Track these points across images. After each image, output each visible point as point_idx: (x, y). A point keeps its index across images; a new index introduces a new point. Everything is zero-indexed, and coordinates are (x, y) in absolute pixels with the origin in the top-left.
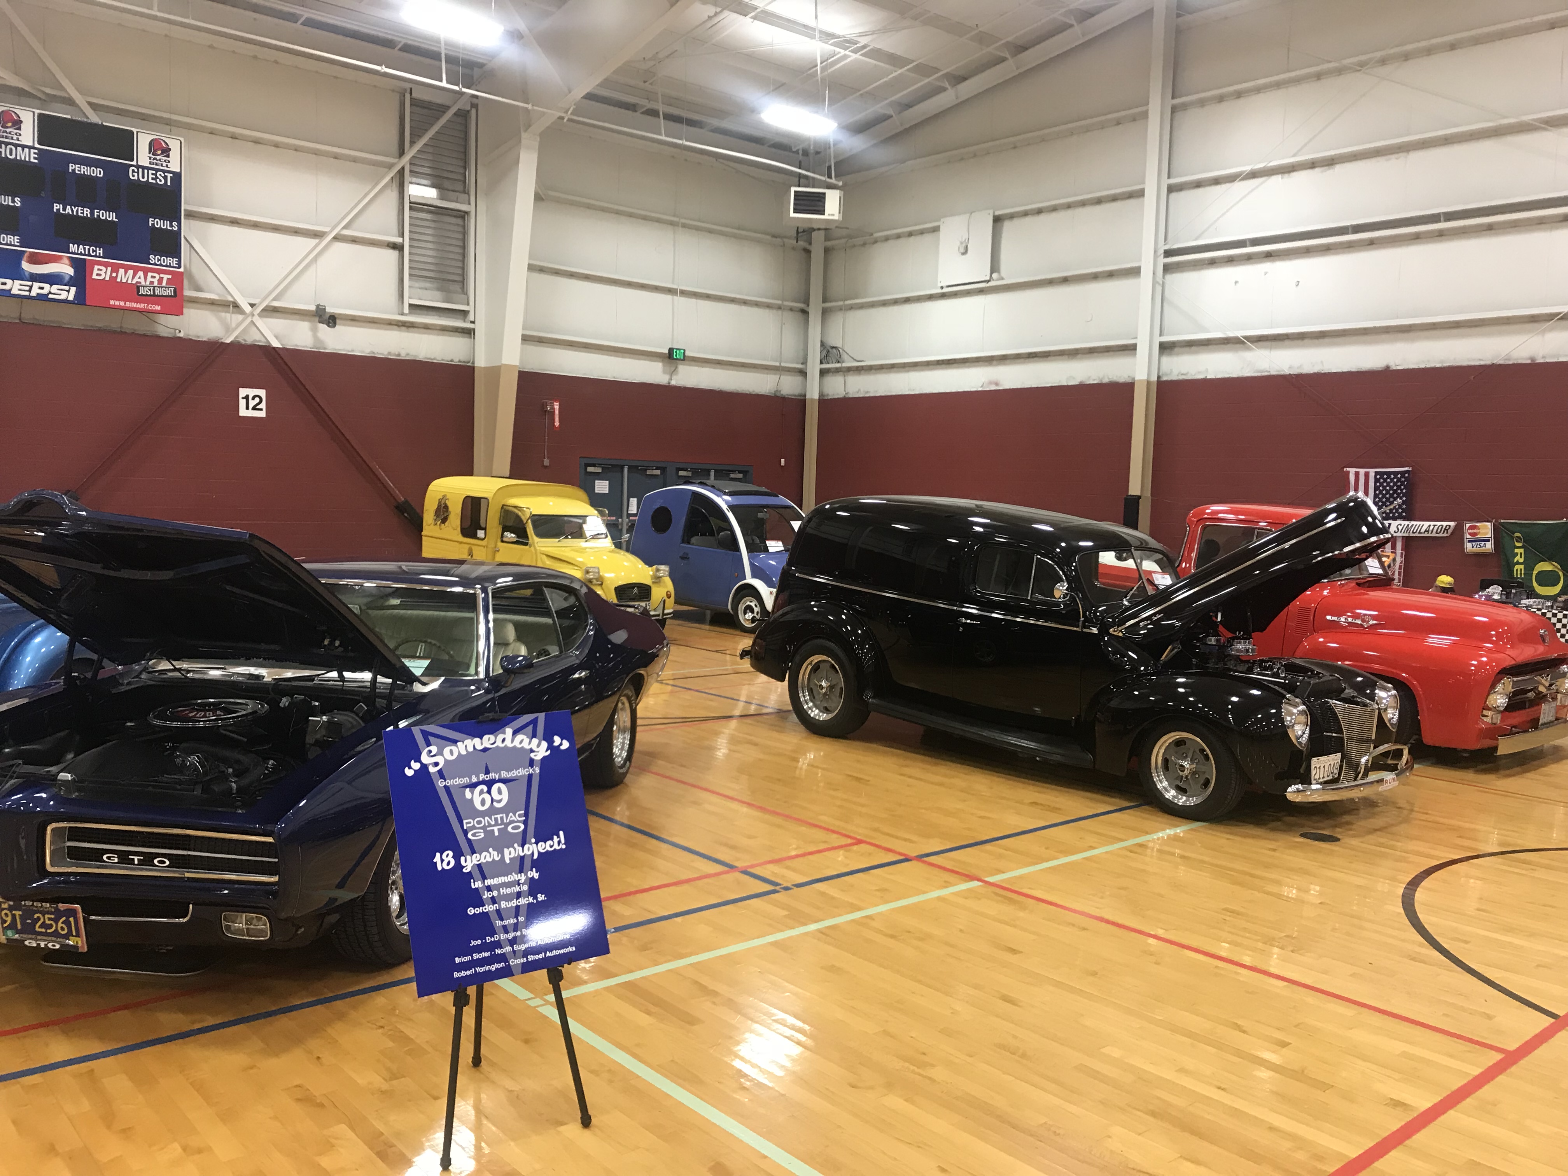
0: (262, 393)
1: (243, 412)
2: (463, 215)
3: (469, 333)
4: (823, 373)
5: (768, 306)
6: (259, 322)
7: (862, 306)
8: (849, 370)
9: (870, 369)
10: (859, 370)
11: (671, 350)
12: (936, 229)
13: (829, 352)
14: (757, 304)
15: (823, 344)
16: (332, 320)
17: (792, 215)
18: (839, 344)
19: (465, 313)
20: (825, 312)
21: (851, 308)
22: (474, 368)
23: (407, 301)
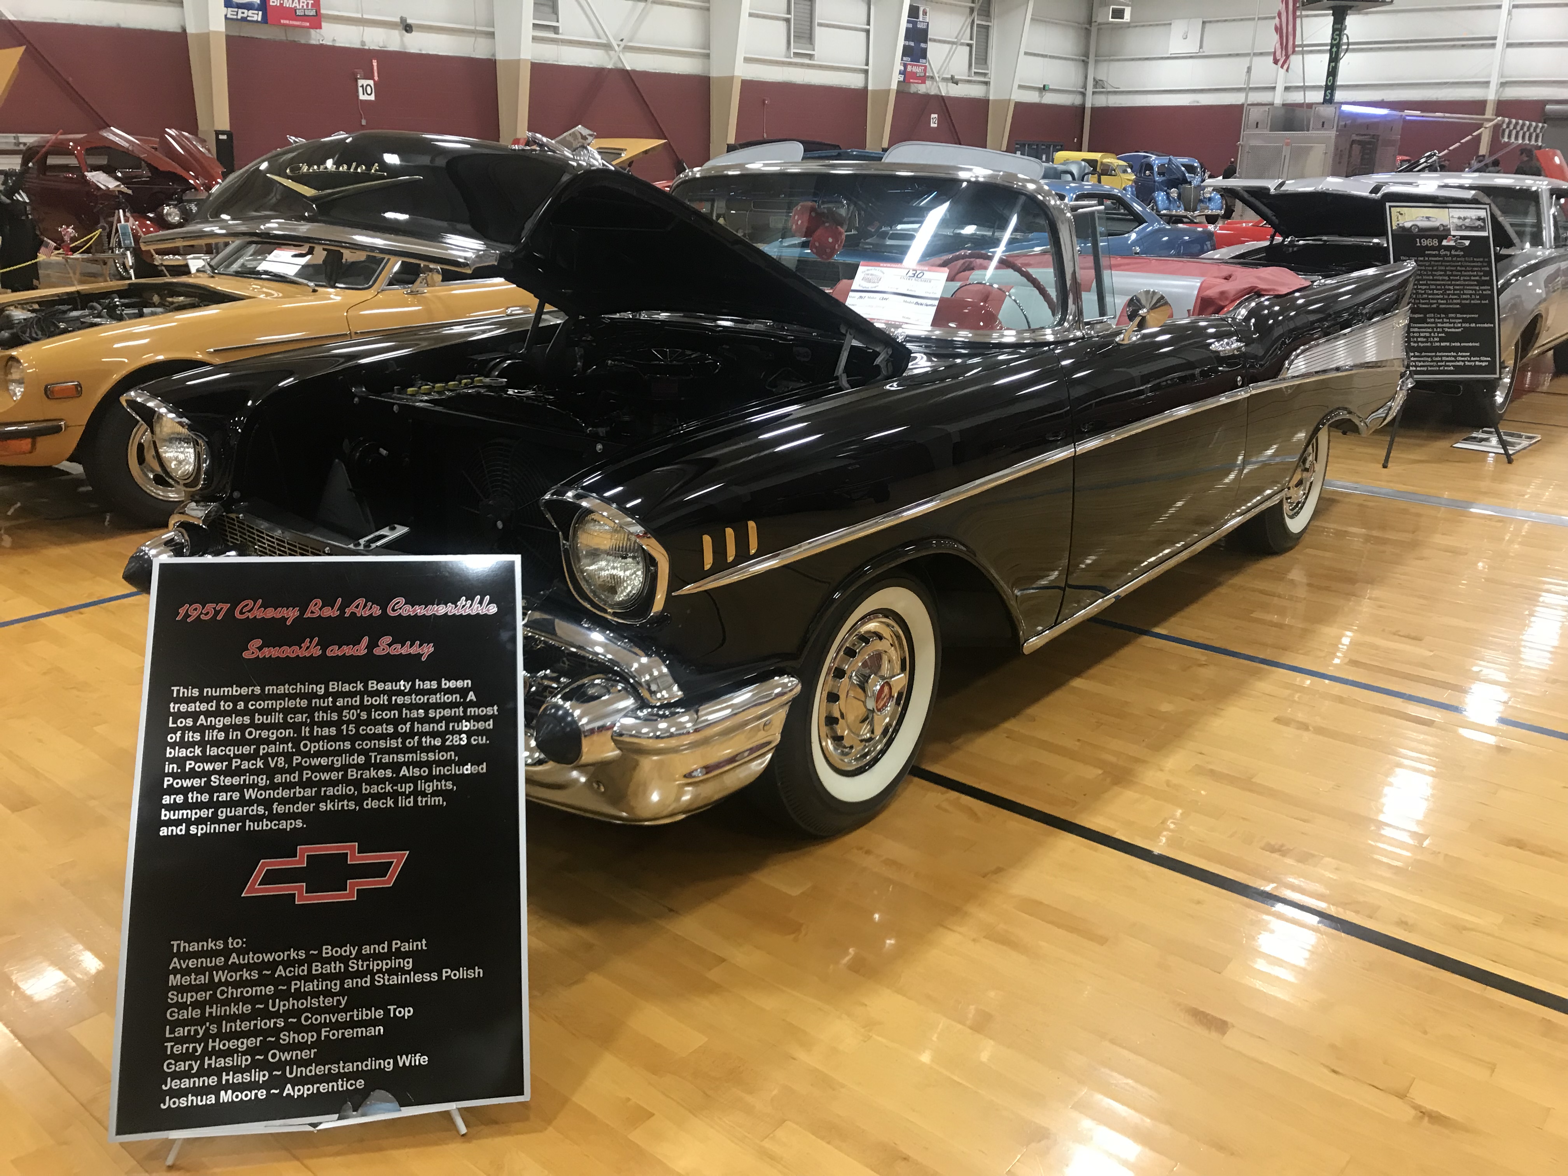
0: (936, 116)
1: (932, 125)
2: (987, 28)
3: (987, 83)
4: (1094, 93)
5: (1072, 60)
6: (940, 84)
7: (1119, 60)
8: (1109, 92)
9: (1122, 92)
10: (1115, 93)
11: (1044, 86)
12: (1170, 24)
13: (1096, 82)
14: (1065, 59)
15: (1094, 79)
16: (956, 83)
17: (1111, 20)
18: (1104, 79)
19: (985, 75)
20: (1096, 61)
21: (1112, 60)
22: (988, 100)
23: (974, 70)
